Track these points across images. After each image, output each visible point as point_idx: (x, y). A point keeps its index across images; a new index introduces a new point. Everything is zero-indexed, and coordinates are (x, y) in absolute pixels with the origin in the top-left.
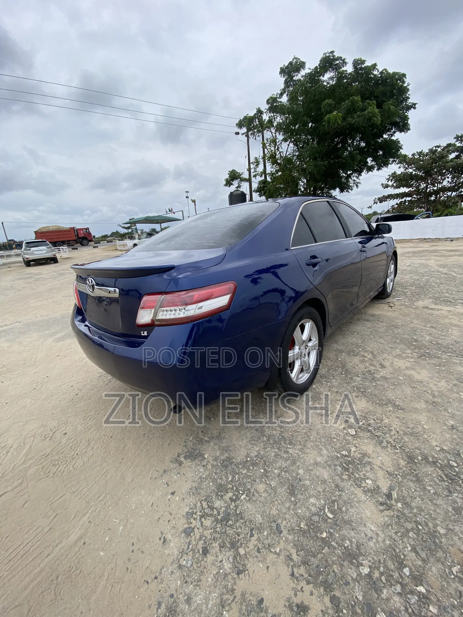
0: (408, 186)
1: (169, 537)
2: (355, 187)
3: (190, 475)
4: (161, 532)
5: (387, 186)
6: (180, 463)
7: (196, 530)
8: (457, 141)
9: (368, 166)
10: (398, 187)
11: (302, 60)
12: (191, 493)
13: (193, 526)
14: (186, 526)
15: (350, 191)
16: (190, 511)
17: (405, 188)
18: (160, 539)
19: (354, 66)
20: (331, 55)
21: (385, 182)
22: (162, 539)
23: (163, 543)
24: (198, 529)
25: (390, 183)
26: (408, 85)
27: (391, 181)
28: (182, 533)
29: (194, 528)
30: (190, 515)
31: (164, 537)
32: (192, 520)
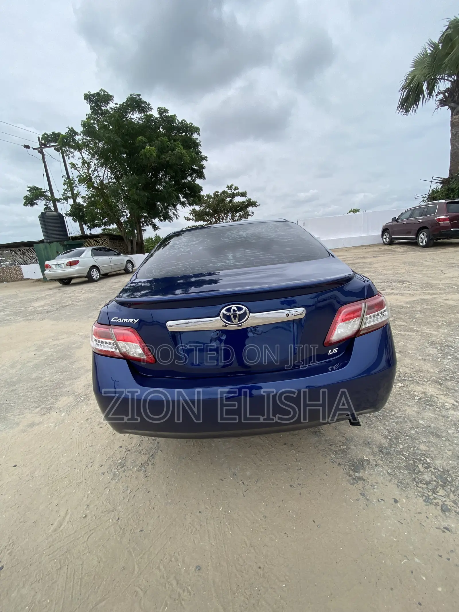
0: (204, 220)
1: (445, 524)
2: (175, 218)
3: (381, 479)
4: (437, 528)
5: (189, 219)
6: (361, 478)
7: (446, 503)
8: (228, 190)
9: (181, 201)
10: (196, 220)
11: (110, 94)
12: (404, 489)
13: (440, 503)
14: (439, 508)
15: (171, 221)
16: (424, 498)
17: (202, 222)
18: (444, 532)
19: (159, 113)
20: (138, 97)
21: (187, 215)
22: (445, 530)
23: (449, 531)
24: (446, 501)
25: (191, 217)
26: (200, 142)
27: (193, 215)
28: (445, 514)
29: (444, 504)
30: (427, 500)
31: (444, 528)
32: (436, 501)
